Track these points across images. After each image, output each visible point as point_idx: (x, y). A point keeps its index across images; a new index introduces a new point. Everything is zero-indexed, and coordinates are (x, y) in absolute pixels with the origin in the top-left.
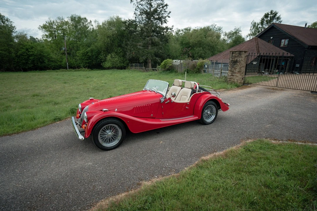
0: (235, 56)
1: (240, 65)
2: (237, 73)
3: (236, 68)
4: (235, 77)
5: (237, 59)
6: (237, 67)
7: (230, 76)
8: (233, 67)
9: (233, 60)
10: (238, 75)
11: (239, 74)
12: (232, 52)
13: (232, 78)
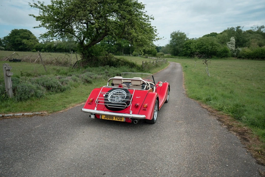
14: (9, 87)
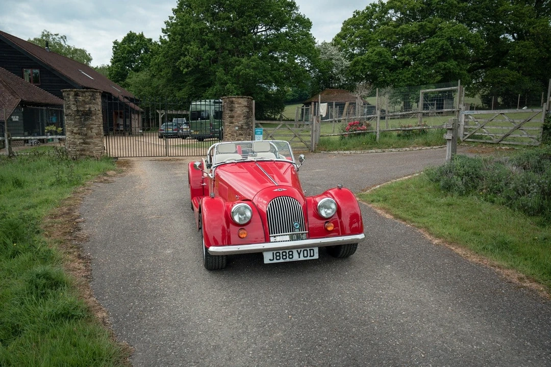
0: (83, 100)
1: (97, 120)
2: (95, 138)
3: (92, 126)
4: (91, 146)
5: (90, 108)
6: (93, 124)
7: (81, 146)
8: (83, 125)
9: (81, 109)
10: (97, 141)
11: (99, 139)
12: (73, 93)
13: (86, 148)
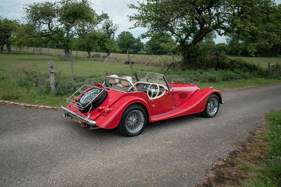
14: (52, 82)
